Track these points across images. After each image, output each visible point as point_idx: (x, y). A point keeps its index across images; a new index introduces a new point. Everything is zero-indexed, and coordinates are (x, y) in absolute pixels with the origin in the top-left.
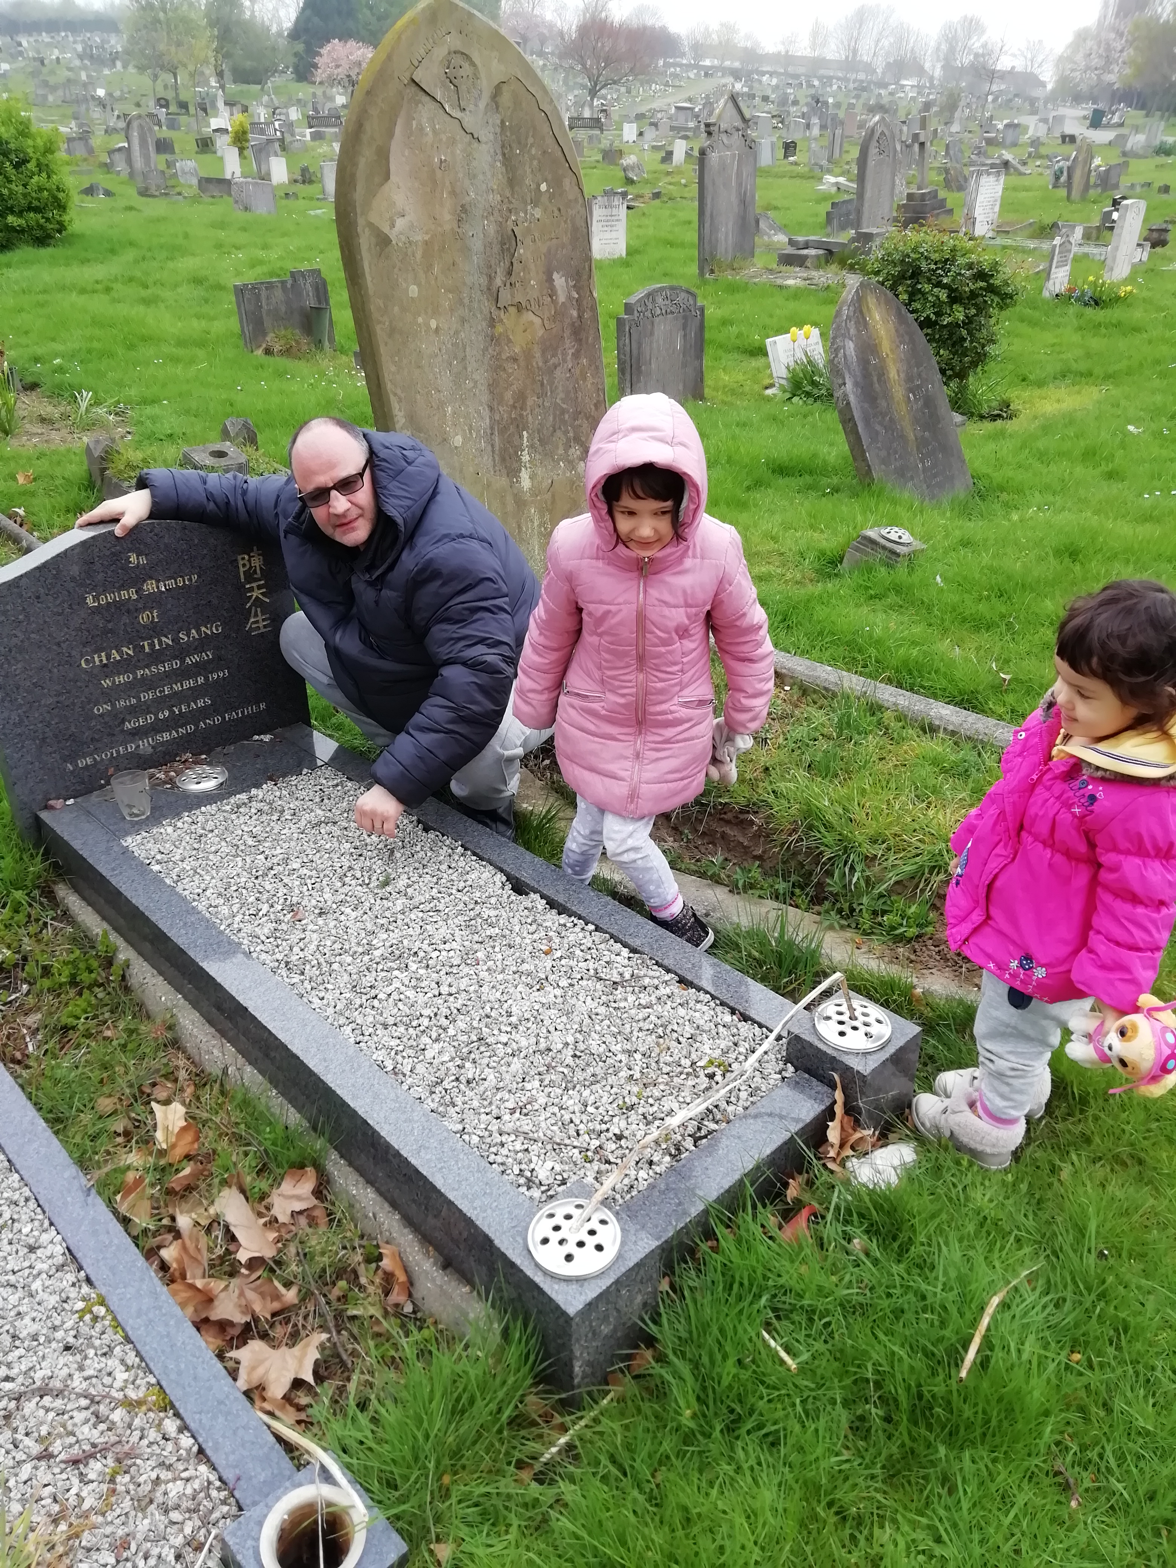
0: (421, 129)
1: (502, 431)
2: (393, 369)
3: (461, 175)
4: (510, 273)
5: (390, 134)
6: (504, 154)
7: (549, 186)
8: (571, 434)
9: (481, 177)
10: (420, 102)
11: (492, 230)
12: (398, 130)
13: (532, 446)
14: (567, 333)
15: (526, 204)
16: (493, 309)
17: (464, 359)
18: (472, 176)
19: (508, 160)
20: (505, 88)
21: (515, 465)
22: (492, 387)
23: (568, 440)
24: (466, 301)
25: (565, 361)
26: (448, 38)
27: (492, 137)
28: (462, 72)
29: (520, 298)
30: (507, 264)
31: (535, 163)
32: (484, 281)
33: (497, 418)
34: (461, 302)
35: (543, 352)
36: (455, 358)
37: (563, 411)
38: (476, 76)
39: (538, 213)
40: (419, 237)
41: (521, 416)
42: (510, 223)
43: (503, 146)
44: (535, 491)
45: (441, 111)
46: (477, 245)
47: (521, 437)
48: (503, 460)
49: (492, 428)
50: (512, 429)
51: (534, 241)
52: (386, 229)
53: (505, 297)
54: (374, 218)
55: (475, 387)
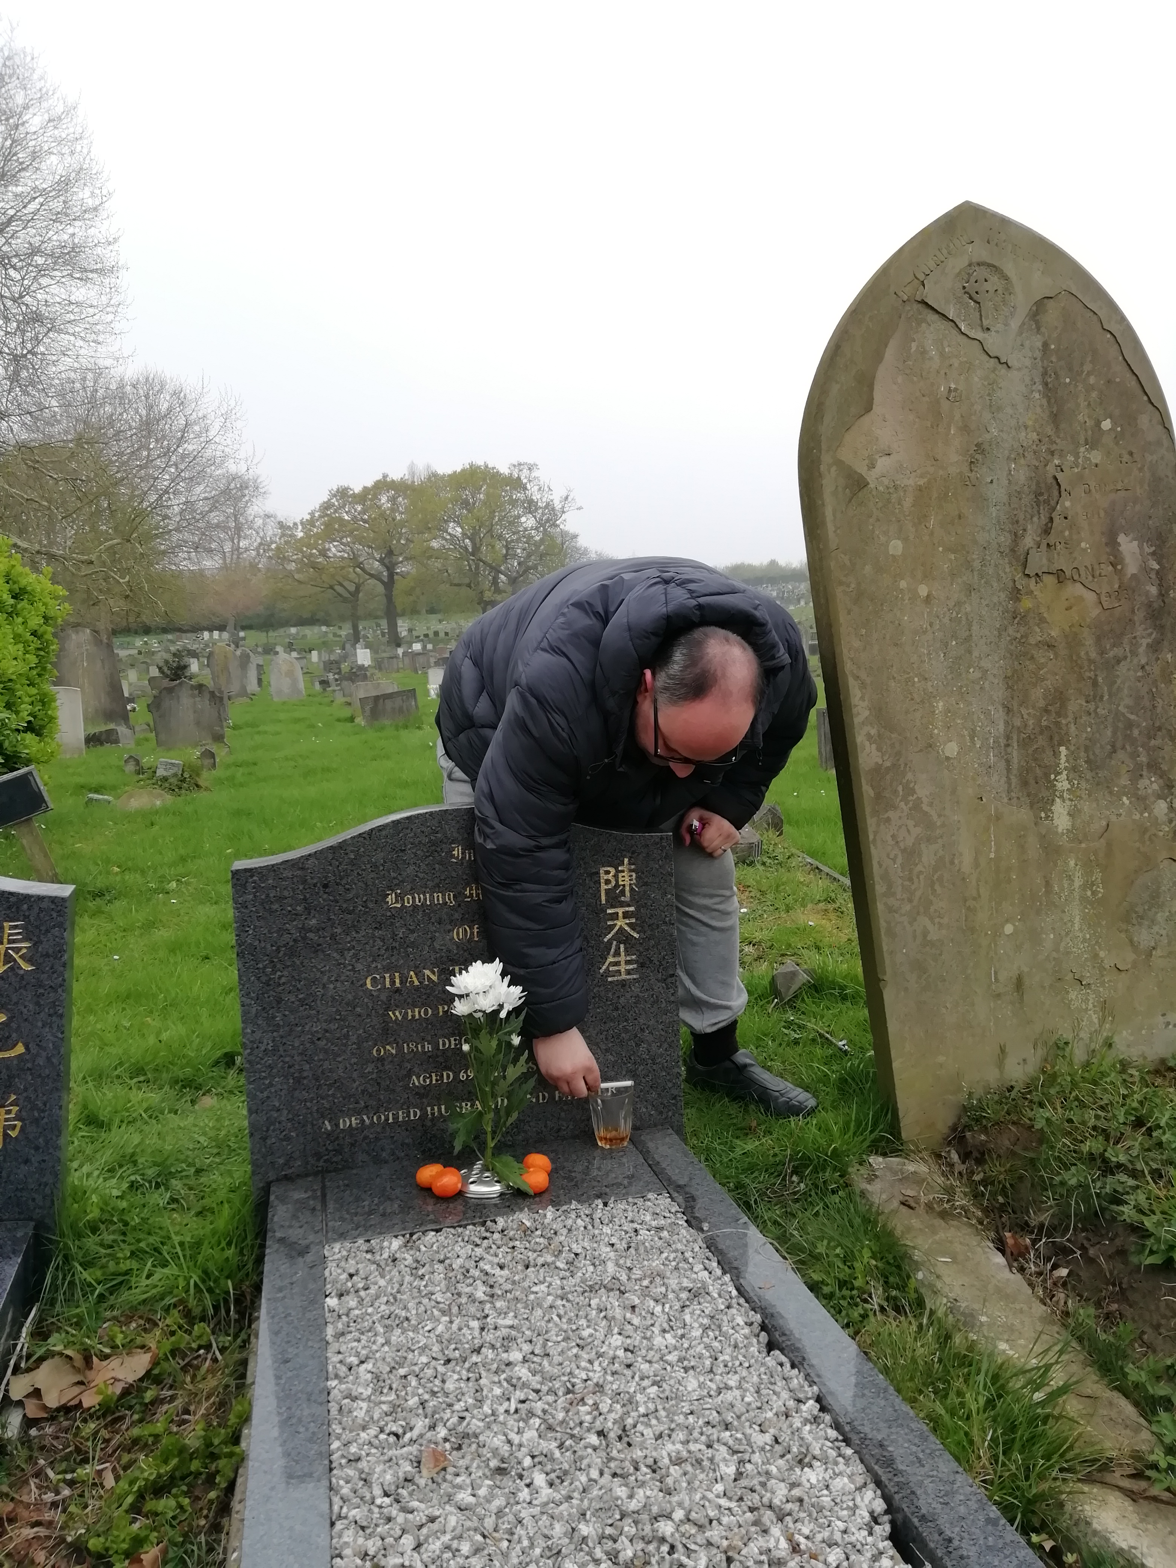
0: (923, 352)
1: (1024, 744)
2: (856, 644)
3: (978, 407)
4: (1047, 531)
5: (878, 357)
6: (1046, 384)
7: (1115, 423)
8: (1143, 759)
9: (1009, 410)
10: (924, 320)
11: (1022, 475)
12: (890, 353)
13: (1074, 769)
14: (1139, 616)
15: (1077, 445)
16: (1018, 576)
17: (968, 639)
18: (995, 409)
19: (1049, 390)
20: (1050, 304)
21: (1045, 793)
22: (1011, 681)
23: (1139, 766)
24: (977, 564)
25: (1134, 653)
26: (970, 248)
27: (1028, 362)
28: (987, 286)
29: (1061, 563)
30: (1044, 519)
31: (1094, 394)
32: (1005, 539)
33: (1018, 722)
34: (968, 565)
35: (1099, 639)
36: (954, 636)
37: (1130, 725)
38: (1009, 290)
39: (1096, 456)
40: (911, 482)
41: (1057, 724)
42: (1051, 469)
43: (1045, 374)
44: (1077, 835)
45: (954, 332)
46: (998, 493)
47: (1056, 754)
48: (1025, 783)
49: (1008, 737)
50: (1041, 741)
51: (1088, 492)
52: (861, 468)
53: (1038, 561)
54: (845, 454)
55: (984, 677)
